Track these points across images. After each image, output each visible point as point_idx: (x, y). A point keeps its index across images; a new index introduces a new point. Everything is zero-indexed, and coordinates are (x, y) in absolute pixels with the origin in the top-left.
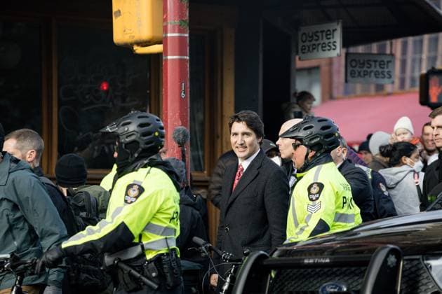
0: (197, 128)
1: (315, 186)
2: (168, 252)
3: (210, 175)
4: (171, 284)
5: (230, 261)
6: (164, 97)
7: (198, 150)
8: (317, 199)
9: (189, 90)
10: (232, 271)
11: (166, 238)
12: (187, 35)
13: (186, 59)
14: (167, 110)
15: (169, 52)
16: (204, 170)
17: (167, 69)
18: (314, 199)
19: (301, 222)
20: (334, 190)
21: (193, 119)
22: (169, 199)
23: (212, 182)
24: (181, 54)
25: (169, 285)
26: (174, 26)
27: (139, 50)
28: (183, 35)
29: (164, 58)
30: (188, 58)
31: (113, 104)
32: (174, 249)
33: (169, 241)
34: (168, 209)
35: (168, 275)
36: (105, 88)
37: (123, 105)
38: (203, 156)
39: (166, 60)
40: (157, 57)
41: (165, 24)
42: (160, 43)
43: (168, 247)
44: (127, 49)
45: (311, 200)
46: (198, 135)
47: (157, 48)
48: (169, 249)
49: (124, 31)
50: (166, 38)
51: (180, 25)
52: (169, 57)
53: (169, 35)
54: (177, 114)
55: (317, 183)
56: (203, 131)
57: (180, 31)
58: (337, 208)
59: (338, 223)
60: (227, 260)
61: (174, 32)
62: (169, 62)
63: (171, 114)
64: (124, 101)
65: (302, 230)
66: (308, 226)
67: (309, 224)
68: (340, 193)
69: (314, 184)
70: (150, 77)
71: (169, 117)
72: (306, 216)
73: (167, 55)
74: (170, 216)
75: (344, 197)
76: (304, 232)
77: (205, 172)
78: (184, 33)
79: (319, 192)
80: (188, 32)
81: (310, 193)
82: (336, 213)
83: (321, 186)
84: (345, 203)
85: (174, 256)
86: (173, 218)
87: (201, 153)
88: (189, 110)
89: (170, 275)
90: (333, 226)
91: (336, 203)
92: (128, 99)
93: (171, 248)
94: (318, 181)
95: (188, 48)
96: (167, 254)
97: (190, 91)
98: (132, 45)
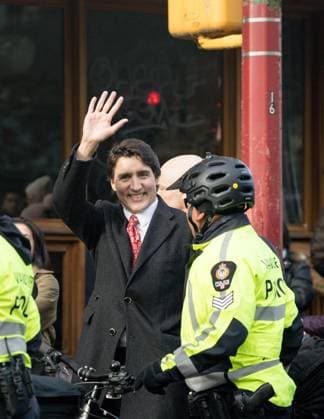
0: (293, 159)
1: (223, 267)
2: (8, 360)
3: (312, 229)
4: (13, 411)
5: (90, 379)
6: (243, 113)
7: (294, 192)
8: (227, 287)
9: (281, 102)
10: (93, 395)
11: (6, 339)
12: (278, 20)
13: (276, 57)
14: (247, 132)
15: (251, 46)
16: (304, 222)
17: (248, 72)
18: (222, 287)
19: (203, 323)
20: (252, 273)
21: (286, 145)
22: (7, 276)
23: (316, 241)
24: (269, 48)
25: (9, 413)
26: (259, 7)
27: (207, 43)
28: (271, 20)
29: (243, 55)
30: (279, 54)
31: (168, 124)
32: (19, 356)
33: (9, 344)
34: (6, 292)
35: (8, 396)
36: (156, 101)
37: (183, 125)
38: (302, 201)
39: (247, 58)
40: (234, 53)
41: (246, 4)
42: (237, 32)
43: (9, 352)
44: (189, 42)
45: (218, 289)
46: (294, 170)
47: (233, 41)
48: (10, 356)
49: (185, 15)
50: (247, 25)
51: (268, 5)
52: (252, 54)
53: (252, 20)
54: (263, 139)
55: (225, 262)
56: (301, 164)
57: (268, 14)
58: (258, 299)
59: (260, 322)
60: (84, 377)
61: (259, 16)
62: (251, 61)
63: (254, 139)
64: (183, 119)
65: (205, 334)
66: (214, 328)
67: (216, 325)
68: (261, 276)
69: (220, 264)
70: (222, 87)
71: (251, 143)
72: (210, 315)
73: (247, 50)
74: (12, 304)
75: (268, 281)
76: (208, 338)
77: (306, 225)
78: (275, 16)
79: (230, 277)
80: (281, 14)
81: (215, 279)
82: (257, 307)
83: (232, 267)
84: (270, 290)
85: (17, 368)
86: (16, 307)
87: (298, 197)
88: (281, 132)
89: (11, 397)
90: (253, 326)
91: (256, 292)
92: (189, 117)
93: (13, 354)
94: (228, 259)
95: (280, 39)
96: (8, 364)
97: (283, 105)
98: (196, 35)
